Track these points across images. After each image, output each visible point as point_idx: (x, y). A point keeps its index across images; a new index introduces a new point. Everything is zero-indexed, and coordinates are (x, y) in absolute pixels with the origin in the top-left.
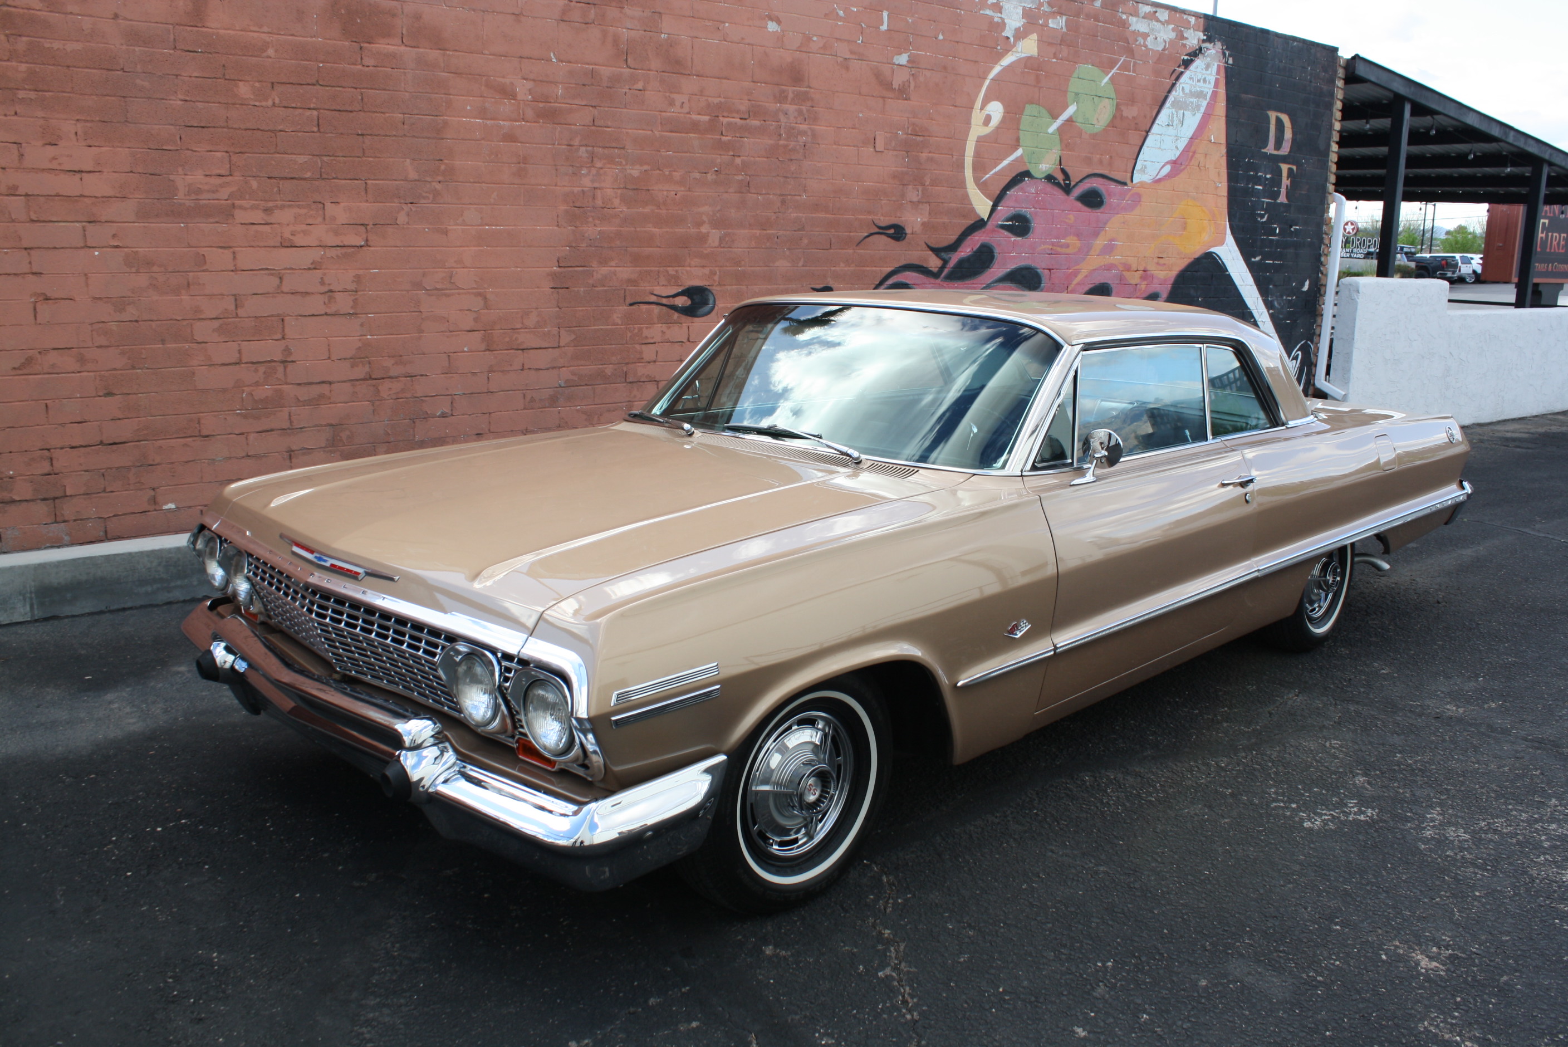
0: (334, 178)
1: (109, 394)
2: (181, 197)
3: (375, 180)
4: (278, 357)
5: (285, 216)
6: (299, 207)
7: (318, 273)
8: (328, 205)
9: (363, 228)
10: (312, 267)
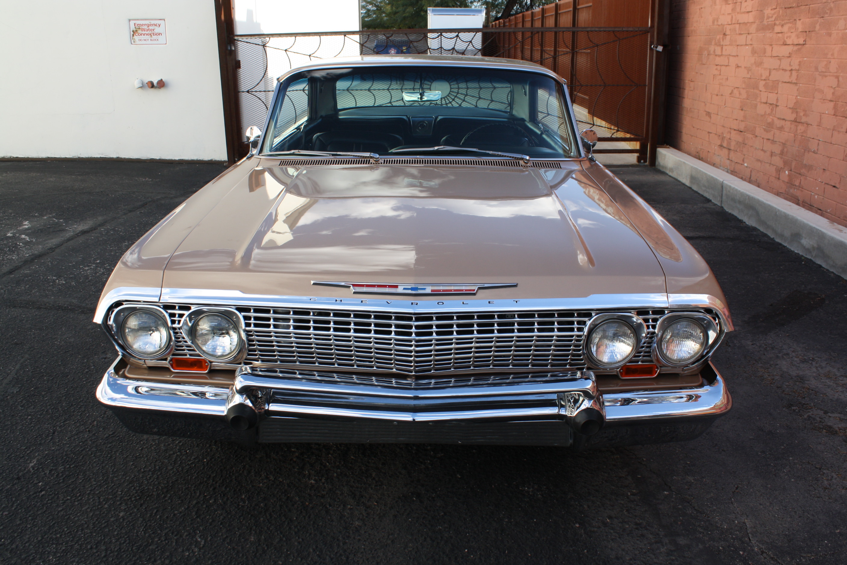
0: (801, 6)
1: (742, 110)
2: (765, 22)
3: (813, 4)
4: (775, 103)
5: (786, 28)
6: (790, 23)
7: (789, 59)
8: (798, 21)
9: (805, 34)
10: (788, 55)
